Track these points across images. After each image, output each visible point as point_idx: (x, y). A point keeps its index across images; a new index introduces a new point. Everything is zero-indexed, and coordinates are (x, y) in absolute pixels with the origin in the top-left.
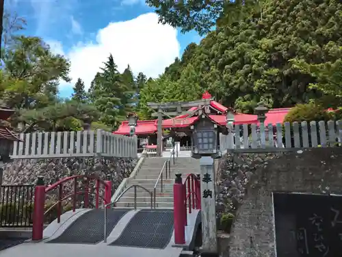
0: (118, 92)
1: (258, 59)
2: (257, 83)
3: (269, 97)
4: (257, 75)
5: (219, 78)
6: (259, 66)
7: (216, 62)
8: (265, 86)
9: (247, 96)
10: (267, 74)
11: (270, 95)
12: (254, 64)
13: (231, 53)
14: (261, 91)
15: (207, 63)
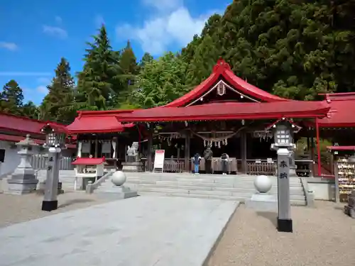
0: (109, 76)
1: (313, 19)
2: (311, 56)
3: (329, 79)
4: (310, 44)
5: (249, 54)
6: (314, 28)
7: (246, 31)
8: (323, 61)
9: (292, 79)
10: (327, 41)
11: (332, 75)
12: (306, 26)
13: (268, 15)
14: (317, 69)
15: (233, 35)
